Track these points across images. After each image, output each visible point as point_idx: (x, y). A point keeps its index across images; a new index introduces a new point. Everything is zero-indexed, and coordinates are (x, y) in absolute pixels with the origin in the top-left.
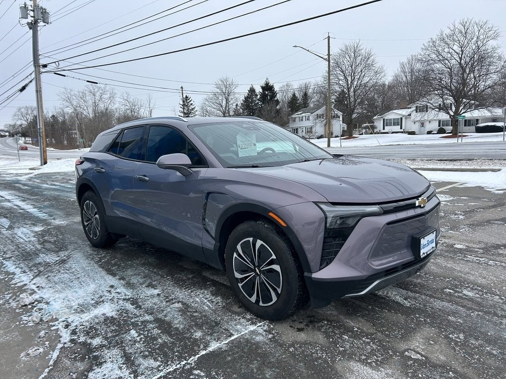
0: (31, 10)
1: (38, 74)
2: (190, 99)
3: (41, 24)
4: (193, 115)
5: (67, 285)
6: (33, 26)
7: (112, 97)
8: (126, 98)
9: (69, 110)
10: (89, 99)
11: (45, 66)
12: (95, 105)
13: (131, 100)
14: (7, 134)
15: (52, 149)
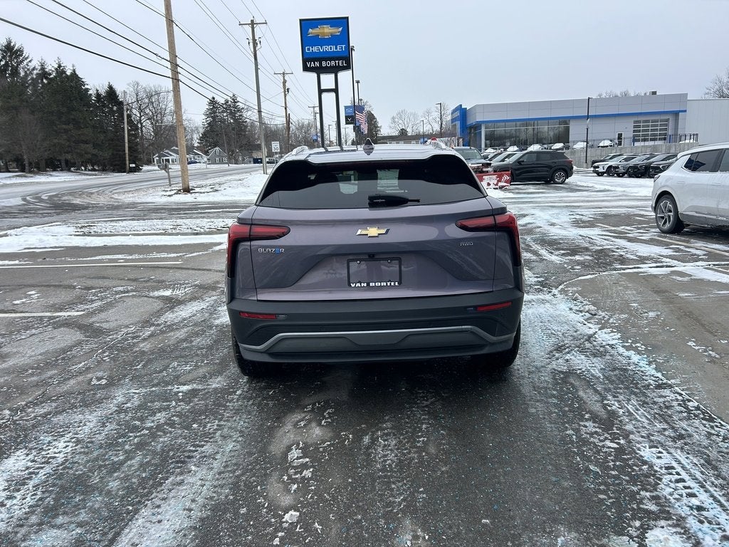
5: (554, 318)
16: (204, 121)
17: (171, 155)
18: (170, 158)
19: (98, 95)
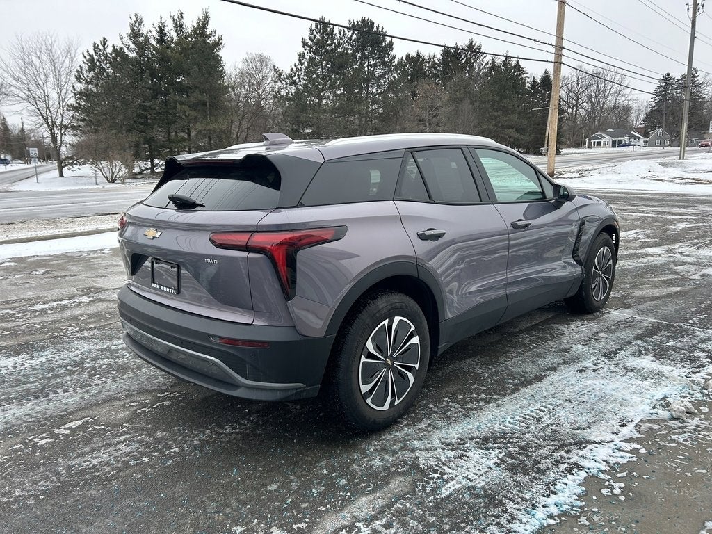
16: (652, 100)
17: (604, 138)
18: (602, 141)
19: (534, 82)
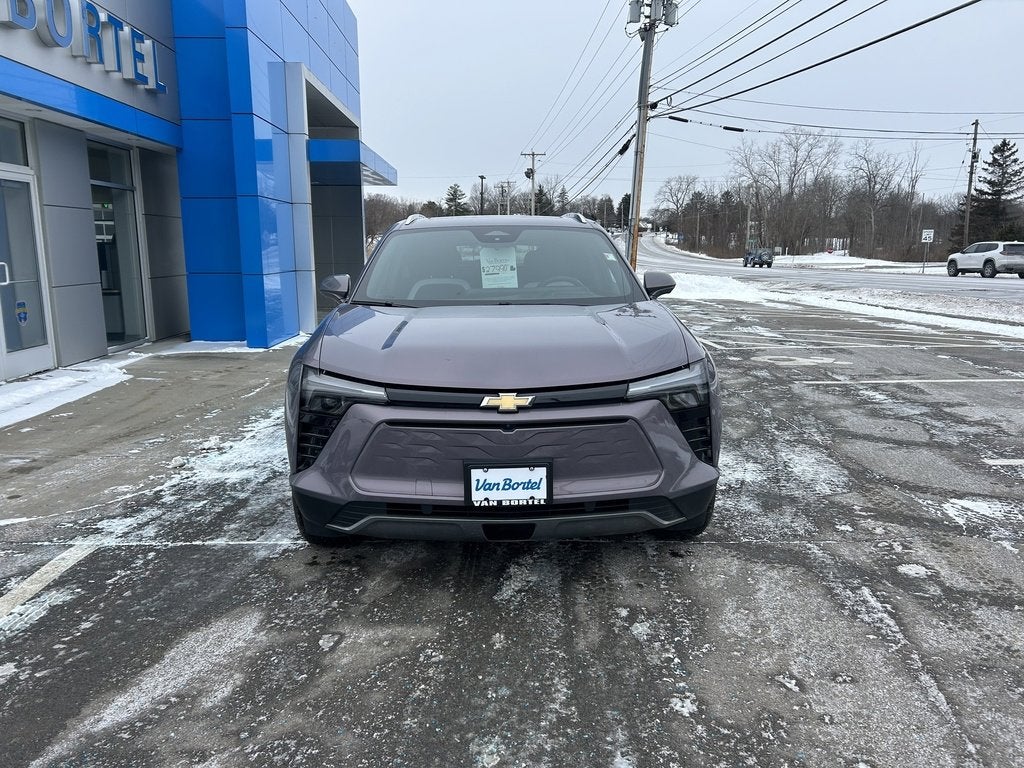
0: (647, 5)
1: (643, 120)
2: (1014, 150)
3: (662, 27)
4: (1014, 187)
6: (647, 33)
7: (833, 151)
8: (861, 153)
9: (746, 181)
10: (786, 157)
11: (654, 106)
12: (795, 169)
13: (872, 156)
14: (650, 226)
15: (703, 256)
